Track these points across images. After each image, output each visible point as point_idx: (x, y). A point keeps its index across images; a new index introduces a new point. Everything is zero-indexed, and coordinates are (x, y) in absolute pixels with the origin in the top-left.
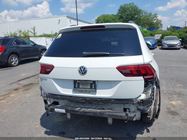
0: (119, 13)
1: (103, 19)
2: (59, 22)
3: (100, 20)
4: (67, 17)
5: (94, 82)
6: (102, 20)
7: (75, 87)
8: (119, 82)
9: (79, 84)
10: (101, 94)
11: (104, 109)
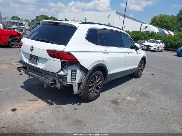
0: (180, 15)
1: (160, 19)
2: (109, 16)
3: (156, 20)
4: (117, 13)
5: (38, 57)
6: (158, 20)
7: (30, 59)
8: (47, 59)
9: (32, 57)
10: (40, 66)
11: (43, 77)
